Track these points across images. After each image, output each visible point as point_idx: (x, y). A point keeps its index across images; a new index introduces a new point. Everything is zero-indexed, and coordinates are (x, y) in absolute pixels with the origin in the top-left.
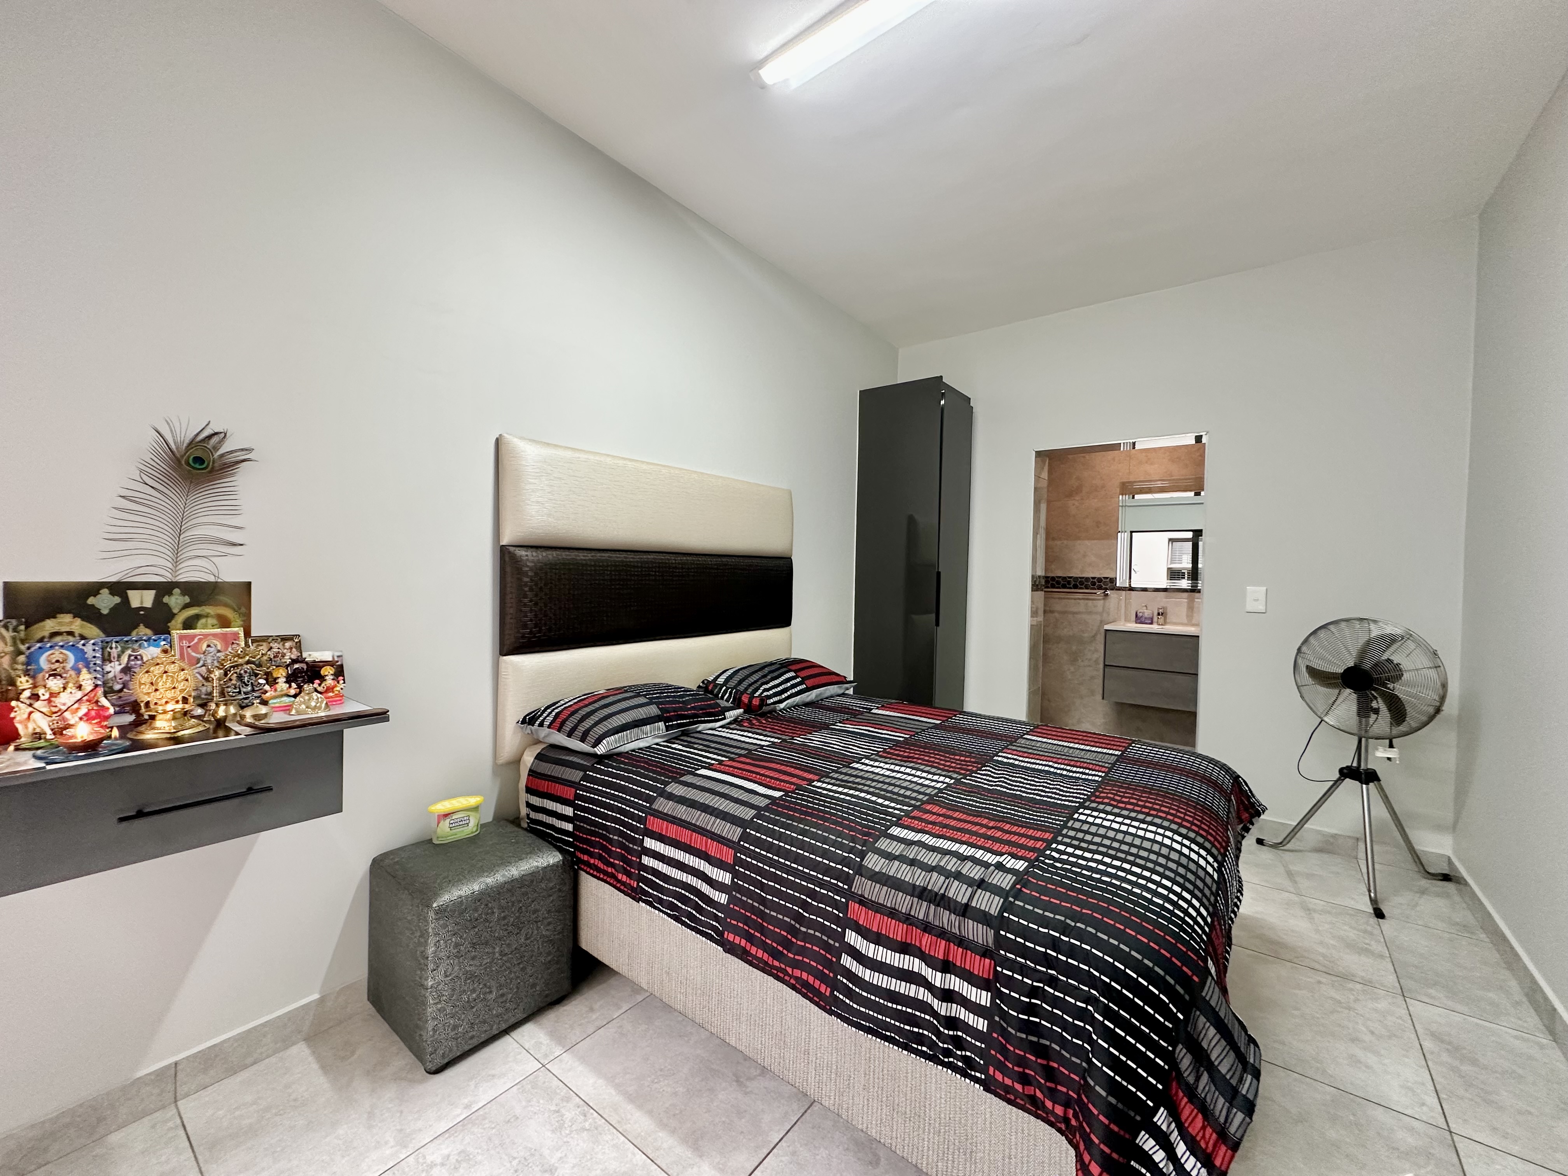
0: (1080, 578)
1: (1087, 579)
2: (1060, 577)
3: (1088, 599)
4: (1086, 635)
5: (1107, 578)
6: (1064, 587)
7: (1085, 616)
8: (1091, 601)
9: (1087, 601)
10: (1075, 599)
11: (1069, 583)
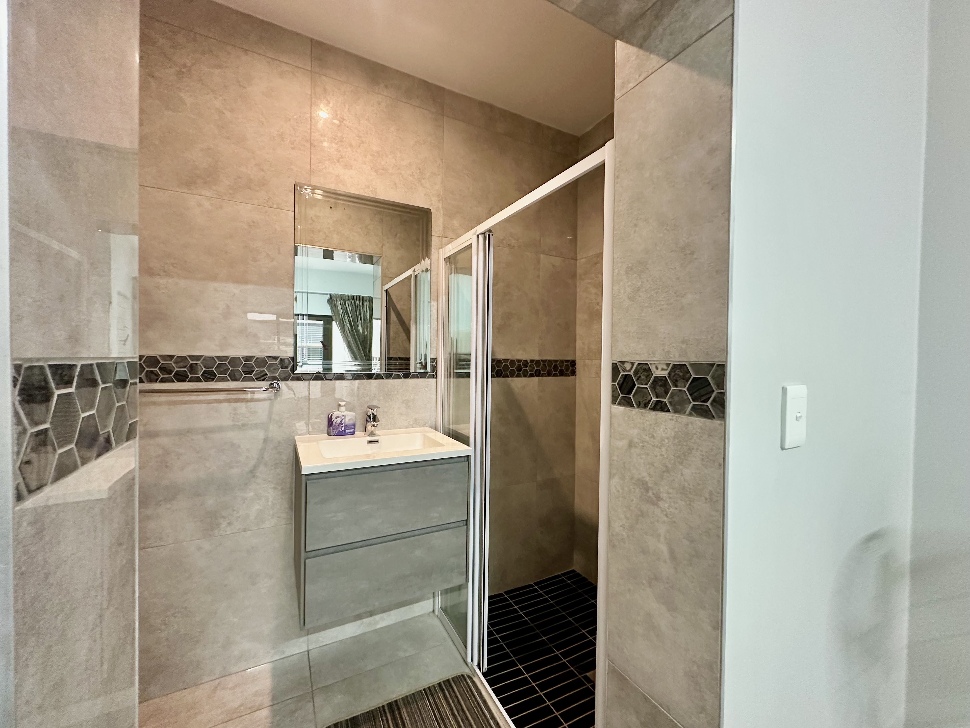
0: (219, 358)
1: (234, 361)
2: (171, 357)
3: (237, 401)
4: (235, 471)
5: (275, 358)
6: (181, 377)
7: (230, 435)
8: (243, 405)
9: (234, 405)
10: (209, 402)
11: (193, 368)
